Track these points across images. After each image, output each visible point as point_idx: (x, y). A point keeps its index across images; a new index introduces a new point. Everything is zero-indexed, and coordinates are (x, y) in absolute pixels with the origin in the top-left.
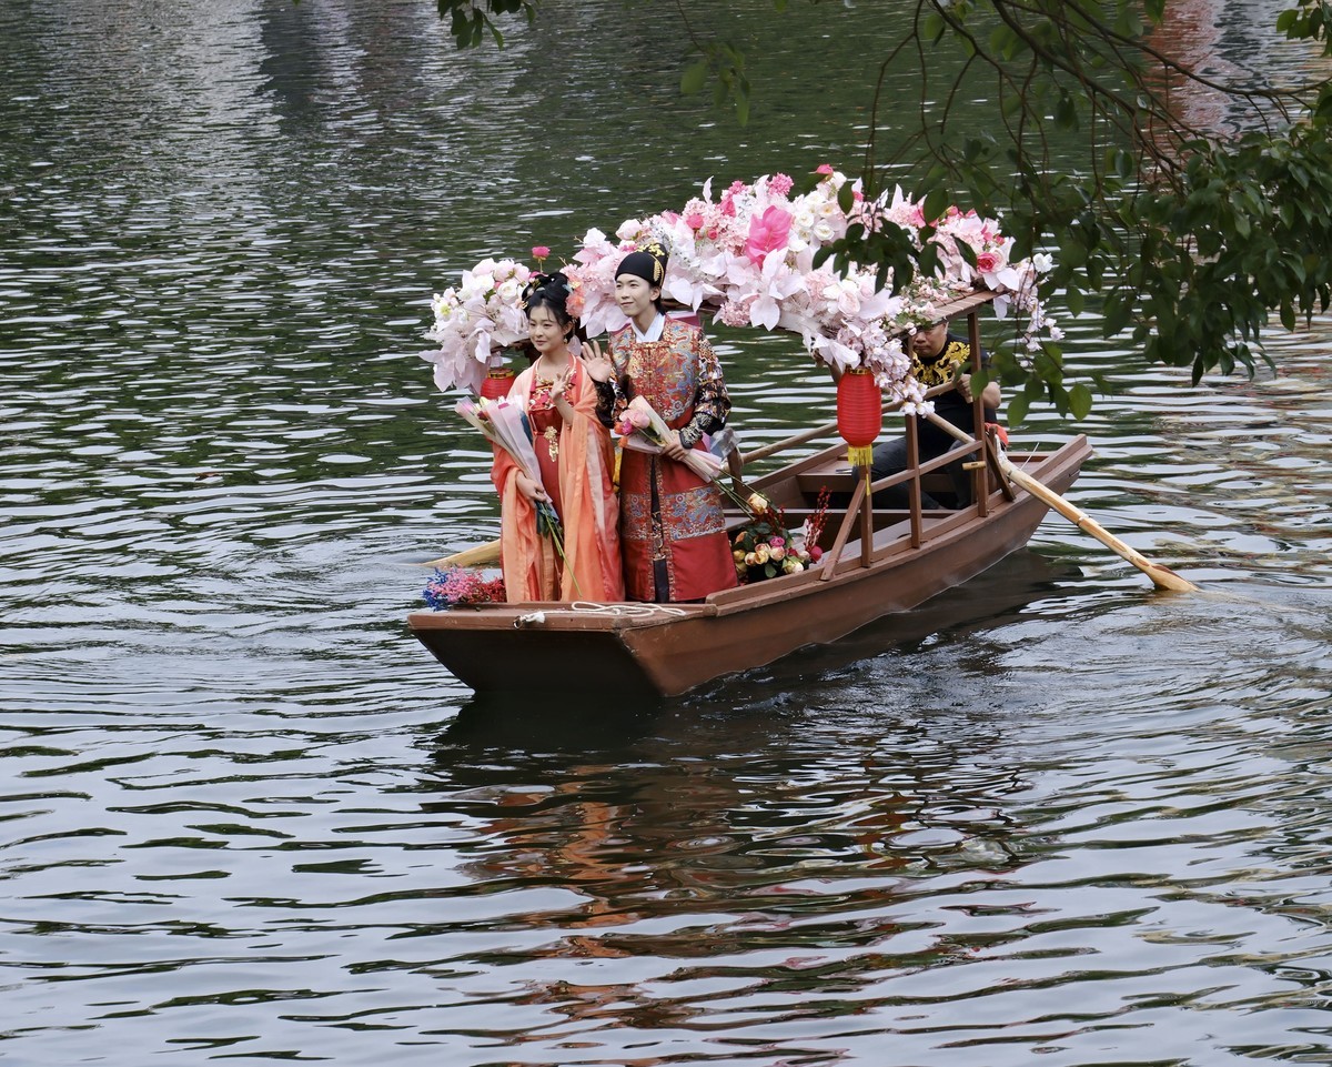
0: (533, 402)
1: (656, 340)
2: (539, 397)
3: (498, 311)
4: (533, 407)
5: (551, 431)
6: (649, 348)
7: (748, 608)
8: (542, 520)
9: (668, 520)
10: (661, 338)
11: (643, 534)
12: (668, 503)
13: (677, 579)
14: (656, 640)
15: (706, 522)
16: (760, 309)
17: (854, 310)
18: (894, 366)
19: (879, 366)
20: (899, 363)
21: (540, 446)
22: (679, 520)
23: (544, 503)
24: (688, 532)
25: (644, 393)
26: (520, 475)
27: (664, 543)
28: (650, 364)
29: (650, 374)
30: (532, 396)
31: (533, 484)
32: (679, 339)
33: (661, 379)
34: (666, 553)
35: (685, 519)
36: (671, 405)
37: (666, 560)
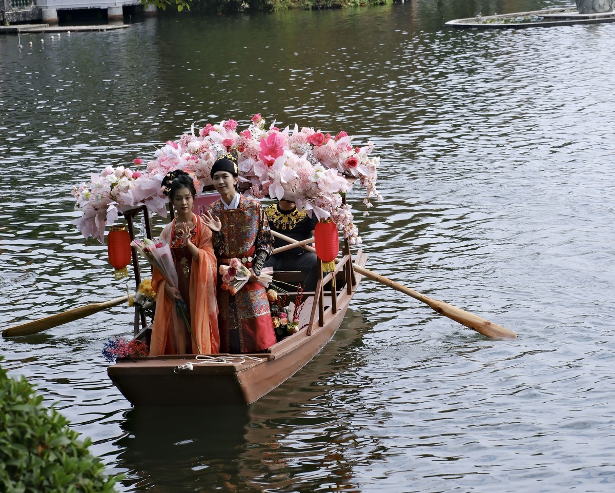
0: (174, 243)
1: (236, 208)
2: (177, 240)
3: (118, 194)
5: (184, 261)
6: (232, 212)
8: (178, 309)
10: (239, 207)
12: (240, 298)
13: (245, 341)
15: (260, 309)
16: (274, 189)
17: (326, 188)
18: (346, 217)
19: (337, 218)
20: (348, 216)
21: (178, 268)
22: (246, 308)
23: (180, 300)
24: (251, 314)
25: (229, 238)
26: (168, 285)
27: (237, 320)
28: (232, 222)
29: (232, 227)
30: (173, 239)
31: (174, 290)
32: (248, 208)
33: (238, 230)
34: (238, 325)
35: (249, 307)
36: (244, 244)
37: (238, 329)
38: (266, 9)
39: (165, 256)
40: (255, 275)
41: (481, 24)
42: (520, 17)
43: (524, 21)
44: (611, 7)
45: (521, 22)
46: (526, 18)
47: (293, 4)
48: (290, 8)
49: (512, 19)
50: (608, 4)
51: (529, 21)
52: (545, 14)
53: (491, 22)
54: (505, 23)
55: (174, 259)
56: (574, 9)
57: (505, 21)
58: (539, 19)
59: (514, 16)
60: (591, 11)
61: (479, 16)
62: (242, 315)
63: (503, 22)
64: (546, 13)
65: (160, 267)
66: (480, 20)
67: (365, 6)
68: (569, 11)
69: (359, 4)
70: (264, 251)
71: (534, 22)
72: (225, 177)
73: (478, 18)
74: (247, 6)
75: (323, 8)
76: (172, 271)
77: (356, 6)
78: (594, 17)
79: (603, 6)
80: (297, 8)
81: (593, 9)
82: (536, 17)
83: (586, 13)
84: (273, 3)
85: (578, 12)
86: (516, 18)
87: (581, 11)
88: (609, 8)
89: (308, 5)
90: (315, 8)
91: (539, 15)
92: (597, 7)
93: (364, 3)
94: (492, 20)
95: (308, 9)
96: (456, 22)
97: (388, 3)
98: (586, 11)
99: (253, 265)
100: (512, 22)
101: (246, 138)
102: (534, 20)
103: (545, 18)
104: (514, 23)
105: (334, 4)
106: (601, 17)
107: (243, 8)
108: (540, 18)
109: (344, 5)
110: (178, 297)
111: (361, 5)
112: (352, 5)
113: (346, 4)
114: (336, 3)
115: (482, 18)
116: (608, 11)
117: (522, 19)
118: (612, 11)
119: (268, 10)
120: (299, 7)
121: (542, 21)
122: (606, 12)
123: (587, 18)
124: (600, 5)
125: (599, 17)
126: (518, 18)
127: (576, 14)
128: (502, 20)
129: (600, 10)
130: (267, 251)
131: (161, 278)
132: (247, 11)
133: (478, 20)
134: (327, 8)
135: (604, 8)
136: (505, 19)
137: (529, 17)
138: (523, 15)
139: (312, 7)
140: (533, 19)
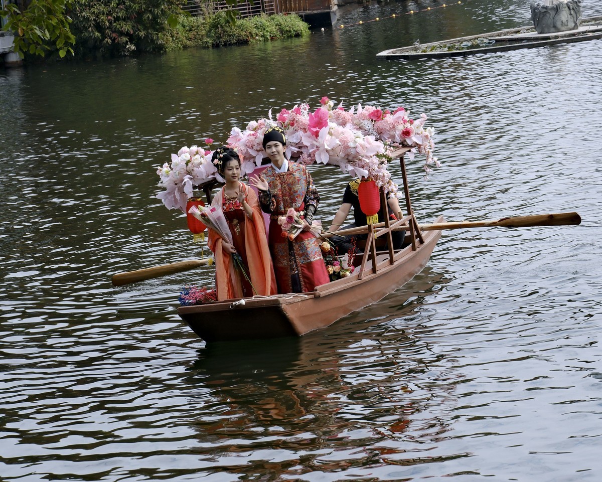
0: (225, 207)
1: (286, 171)
2: (227, 205)
3: (193, 170)
4: (225, 210)
5: (235, 221)
6: (283, 175)
7: (332, 293)
8: (234, 261)
9: (299, 255)
10: (288, 170)
11: (285, 263)
12: (297, 247)
13: (305, 282)
14: (296, 309)
15: (315, 254)
16: (320, 155)
17: (364, 151)
18: (384, 176)
19: (377, 177)
20: (386, 175)
21: (232, 228)
22: (303, 254)
23: (235, 254)
24: (308, 259)
25: (283, 196)
26: (224, 242)
27: (297, 266)
28: (284, 183)
29: (285, 187)
30: (224, 205)
31: (230, 246)
32: (296, 170)
33: (290, 189)
34: (298, 270)
35: (306, 254)
36: (296, 201)
37: (298, 273)
38: (156, 50)
39: (219, 218)
40: (308, 224)
41: (420, 53)
42: (466, 41)
43: (472, 47)
44: (576, 24)
45: (468, 48)
46: (474, 43)
47: (188, 43)
48: (185, 47)
49: (457, 45)
50: (572, 20)
51: (478, 46)
52: (496, 36)
53: (431, 50)
54: (448, 51)
55: (227, 220)
56: (532, 28)
57: (449, 48)
58: (489, 43)
59: (459, 41)
60: (553, 29)
61: (417, 44)
62: (300, 261)
63: (447, 49)
64: (498, 36)
65: (216, 228)
66: (418, 49)
67: (276, 40)
68: (525, 31)
69: (269, 38)
70: (313, 205)
71: (483, 47)
72: (276, 146)
73: (416, 46)
74: (133, 47)
75: (225, 45)
76: (226, 229)
77: (266, 40)
78: (557, 37)
79: (566, 23)
80: (194, 47)
81: (555, 27)
82: (486, 41)
83: (546, 33)
84: (165, 42)
85: (537, 32)
86: (462, 43)
87: (540, 31)
88: (574, 25)
89: (207, 42)
90: (216, 46)
91: (489, 38)
92: (559, 24)
93: (276, 36)
94: (433, 48)
95: (208, 47)
96: (389, 53)
97: (305, 34)
98: (546, 30)
99: (305, 216)
100: (457, 49)
101: (296, 114)
102: (484, 45)
103: (497, 41)
104: (459, 50)
105: (238, 40)
106: (565, 36)
107: (128, 51)
108: (491, 41)
109: (251, 40)
110: (234, 251)
111: (272, 39)
112: (261, 39)
113: (253, 38)
114: (241, 38)
115: (420, 45)
116: (573, 29)
117: (470, 44)
118: (577, 28)
119: (159, 52)
120: (196, 46)
121: (493, 46)
122: (571, 30)
123: (548, 38)
124: (562, 22)
125: (562, 37)
126: (465, 43)
127: (534, 34)
128: (445, 46)
129: (563, 28)
130: (315, 205)
131: (217, 237)
132: (134, 54)
133: (416, 49)
134: (230, 44)
135: (567, 25)
136: (448, 45)
137: (478, 42)
138: (470, 40)
139: (213, 44)
140: (483, 43)
